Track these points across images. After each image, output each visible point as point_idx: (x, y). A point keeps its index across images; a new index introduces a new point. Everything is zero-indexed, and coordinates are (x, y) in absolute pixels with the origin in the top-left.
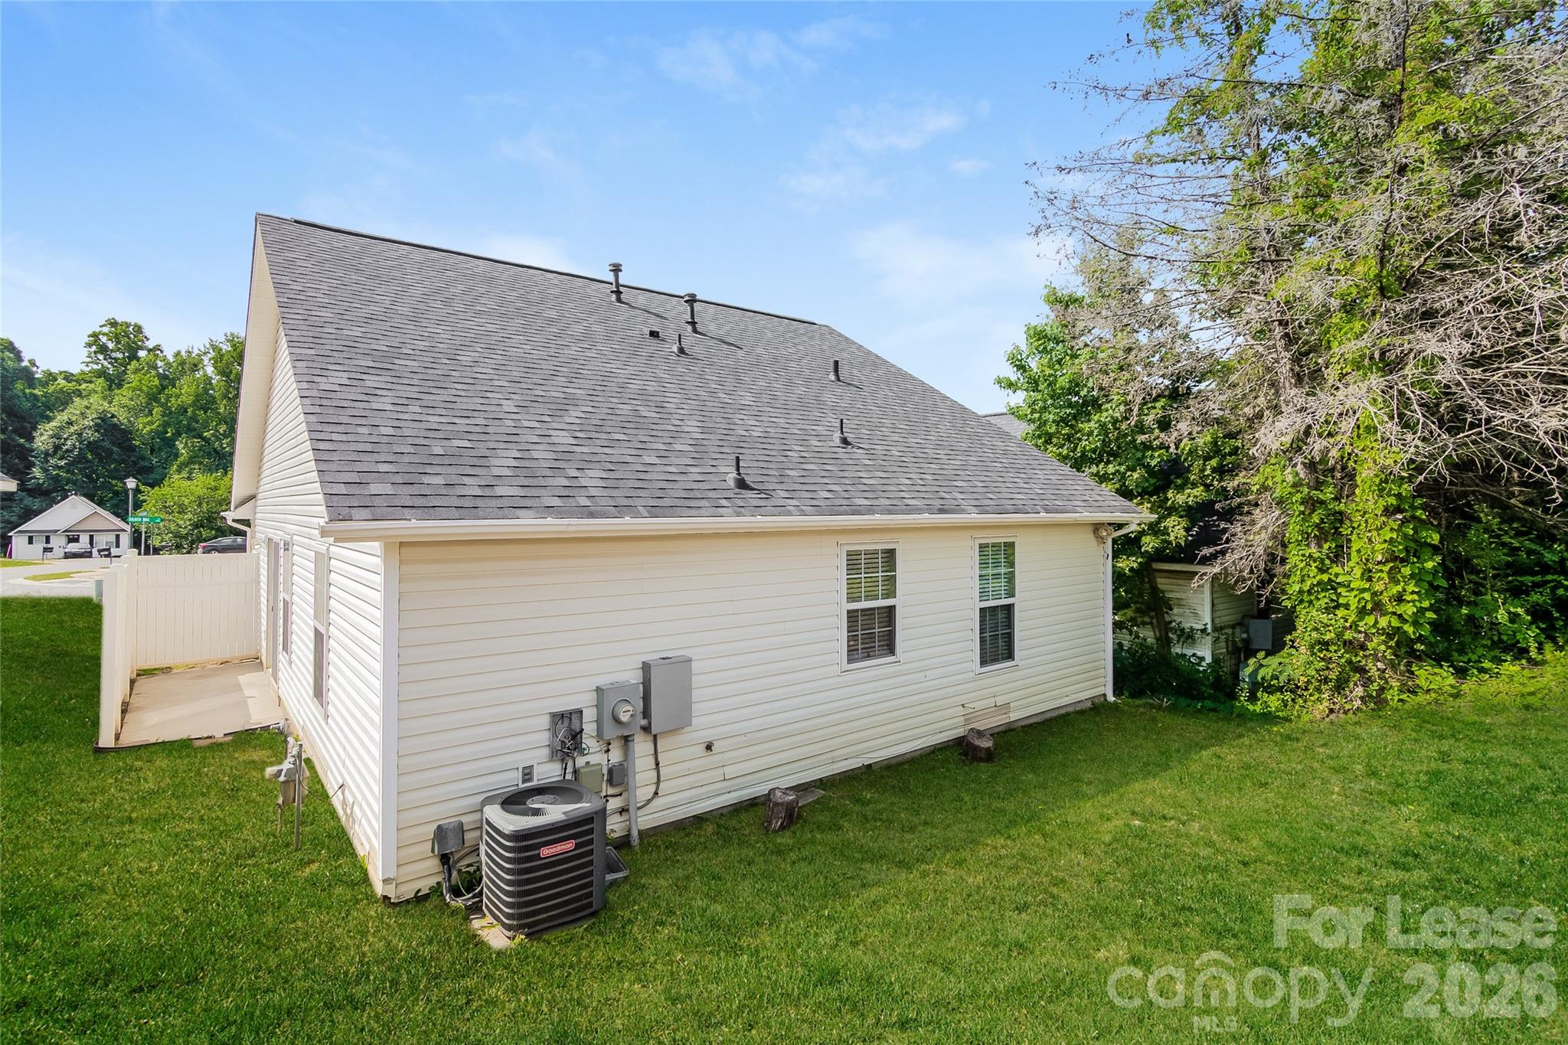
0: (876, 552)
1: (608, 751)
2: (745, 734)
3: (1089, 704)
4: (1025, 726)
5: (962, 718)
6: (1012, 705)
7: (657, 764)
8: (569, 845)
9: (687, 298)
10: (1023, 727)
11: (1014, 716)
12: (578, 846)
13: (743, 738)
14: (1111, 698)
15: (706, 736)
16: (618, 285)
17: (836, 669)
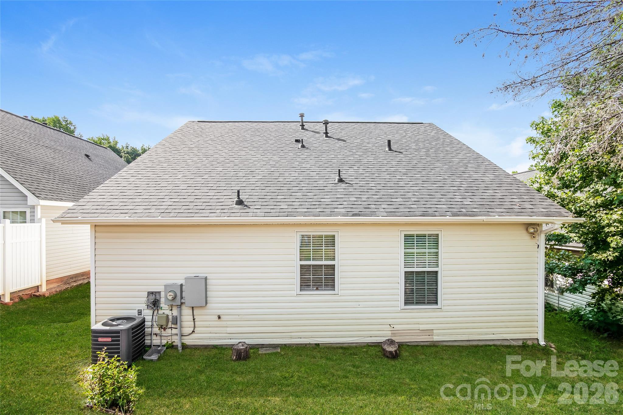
0: (321, 237)
1: (171, 310)
2: (239, 315)
3: (520, 343)
4: (446, 346)
5: (390, 332)
6: (434, 331)
7: (194, 319)
8: (109, 339)
9: (323, 122)
10: (443, 346)
11: (436, 338)
12: (112, 341)
13: (237, 317)
14: (542, 343)
15: (219, 312)
16: (302, 122)
17: (294, 293)
